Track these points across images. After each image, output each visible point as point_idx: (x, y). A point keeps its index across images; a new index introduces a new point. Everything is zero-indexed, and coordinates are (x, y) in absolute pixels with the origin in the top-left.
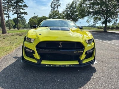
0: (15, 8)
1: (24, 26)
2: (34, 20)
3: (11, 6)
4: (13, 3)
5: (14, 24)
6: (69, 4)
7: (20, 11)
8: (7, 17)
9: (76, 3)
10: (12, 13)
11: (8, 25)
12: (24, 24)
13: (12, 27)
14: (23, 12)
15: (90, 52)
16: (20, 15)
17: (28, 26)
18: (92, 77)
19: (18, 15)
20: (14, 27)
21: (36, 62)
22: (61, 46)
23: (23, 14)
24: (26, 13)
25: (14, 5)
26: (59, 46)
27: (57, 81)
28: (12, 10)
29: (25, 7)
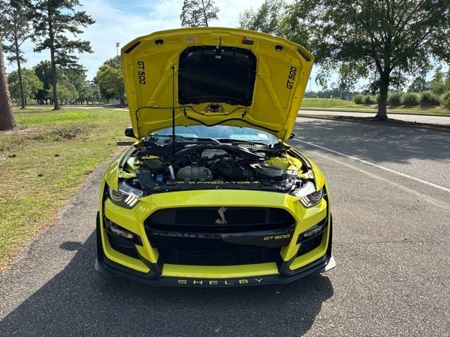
0: (42, 27)
1: (76, 93)
2: (116, 71)
3: (30, 17)
4: (37, 8)
5: (39, 85)
6: (247, 15)
7: (64, 39)
8: (11, 59)
9: (274, 9)
10: (34, 45)
11: (16, 90)
12: (77, 86)
13: (31, 97)
14: (75, 40)
15: (314, 235)
16: (63, 54)
17: (95, 93)
18: (319, 317)
19: (55, 54)
20: (41, 97)
21: (146, 270)
22: (224, 221)
23: (76, 50)
24: (84, 47)
25: (40, 15)
26: (218, 221)
27: (212, 332)
28: (32, 32)
29: (82, 21)
